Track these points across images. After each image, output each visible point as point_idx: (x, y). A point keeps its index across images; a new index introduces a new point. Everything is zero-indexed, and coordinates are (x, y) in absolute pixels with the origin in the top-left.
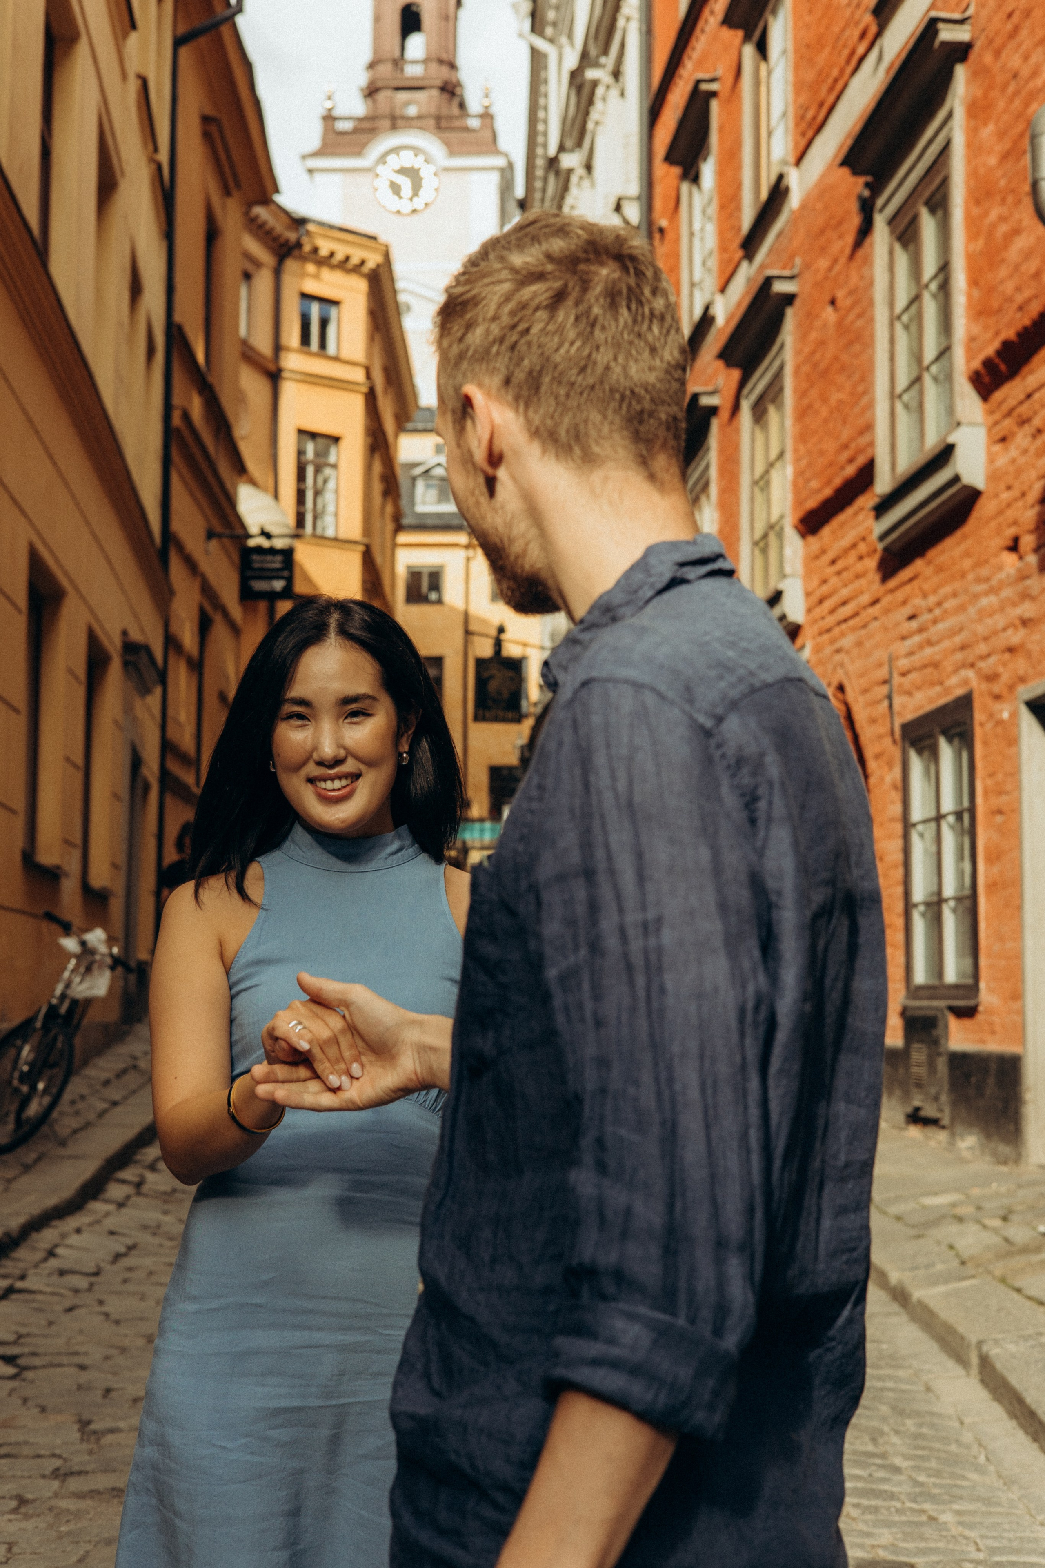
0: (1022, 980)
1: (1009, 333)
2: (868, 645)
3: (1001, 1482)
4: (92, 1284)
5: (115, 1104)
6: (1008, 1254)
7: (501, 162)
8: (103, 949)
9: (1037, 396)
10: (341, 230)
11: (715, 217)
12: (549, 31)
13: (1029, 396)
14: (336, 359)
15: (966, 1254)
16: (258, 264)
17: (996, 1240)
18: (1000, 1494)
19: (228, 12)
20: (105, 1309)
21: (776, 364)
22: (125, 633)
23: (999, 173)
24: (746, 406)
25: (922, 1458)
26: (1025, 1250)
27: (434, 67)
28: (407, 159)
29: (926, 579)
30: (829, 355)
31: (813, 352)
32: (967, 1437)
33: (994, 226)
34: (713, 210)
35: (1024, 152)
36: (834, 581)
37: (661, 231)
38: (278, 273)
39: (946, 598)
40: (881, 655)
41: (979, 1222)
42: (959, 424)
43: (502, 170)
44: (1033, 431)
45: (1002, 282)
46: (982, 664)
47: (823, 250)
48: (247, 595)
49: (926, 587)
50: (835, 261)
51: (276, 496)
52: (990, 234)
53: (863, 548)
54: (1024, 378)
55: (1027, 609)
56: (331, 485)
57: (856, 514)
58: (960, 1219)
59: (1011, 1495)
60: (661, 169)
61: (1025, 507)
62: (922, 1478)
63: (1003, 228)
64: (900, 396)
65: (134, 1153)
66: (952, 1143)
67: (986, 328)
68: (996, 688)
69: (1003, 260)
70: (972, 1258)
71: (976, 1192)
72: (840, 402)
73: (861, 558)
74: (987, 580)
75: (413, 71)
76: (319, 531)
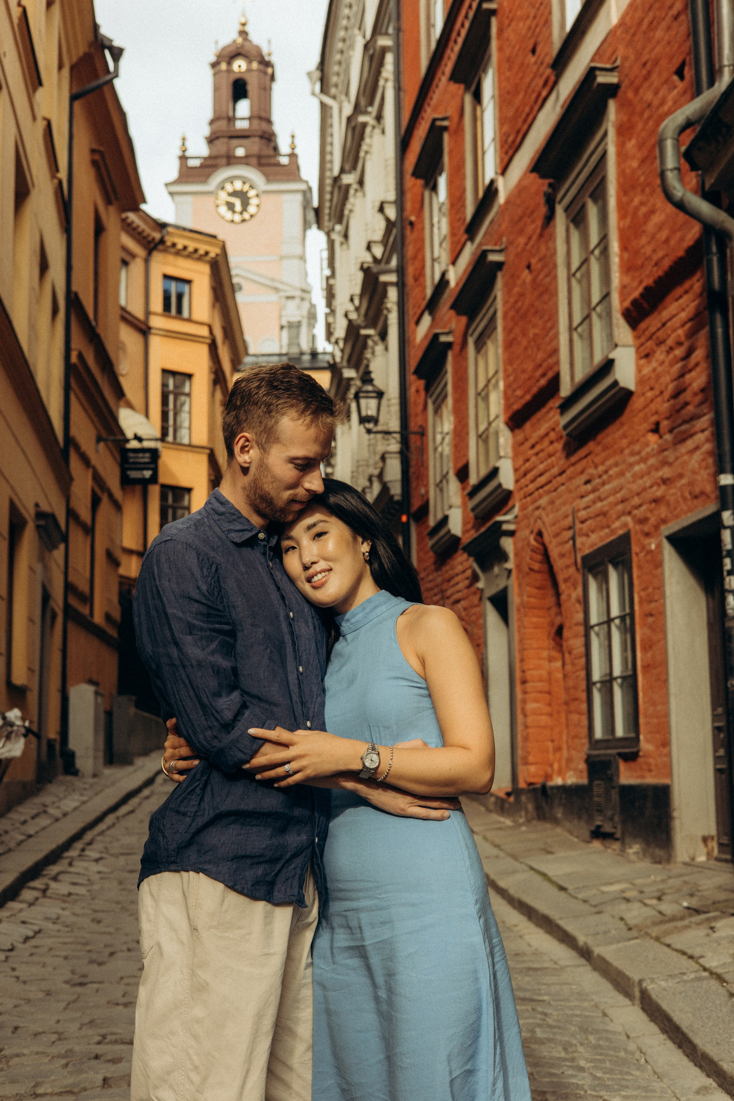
0: (669, 733)
1: (649, 281)
2: (558, 502)
3: (656, 1077)
4: (7, 958)
5: (30, 836)
6: (661, 922)
7: (303, 187)
8: (19, 723)
9: (669, 324)
10: (191, 231)
11: (447, 213)
12: (333, 91)
13: (664, 324)
14: (189, 320)
15: (631, 922)
16: (133, 256)
17: (654, 913)
18: (655, 1084)
19: (108, 77)
20: (16, 973)
21: (491, 311)
22: (37, 505)
23: (640, 172)
24: (471, 342)
25: (600, 1061)
26: (673, 919)
27: (256, 122)
28: (238, 185)
29: (597, 455)
30: (527, 303)
31: (516, 302)
32: (632, 1046)
33: (637, 209)
34: (445, 209)
35: (655, 158)
36: (534, 459)
37: (411, 224)
38: (147, 261)
39: (610, 468)
40: (567, 509)
41: (641, 901)
42: (616, 346)
43: (304, 193)
44: (667, 348)
45: (643, 247)
46: (635, 512)
47: (521, 231)
48: (126, 482)
49: (597, 460)
50: (530, 238)
51: (147, 415)
52: (635, 214)
53: (553, 435)
54: (660, 313)
55: (666, 472)
56: (186, 408)
57: (548, 412)
58: (628, 900)
59: (662, 1084)
60: (410, 181)
61: (664, 402)
62: (599, 1074)
63: (644, 210)
64: (576, 329)
65: (42, 870)
66: (623, 850)
67: (633, 278)
68: (646, 528)
69: (644, 232)
70: (636, 926)
71: (639, 881)
72: (535, 335)
73: (552, 443)
74: (639, 453)
75: (242, 125)
76: (178, 440)
